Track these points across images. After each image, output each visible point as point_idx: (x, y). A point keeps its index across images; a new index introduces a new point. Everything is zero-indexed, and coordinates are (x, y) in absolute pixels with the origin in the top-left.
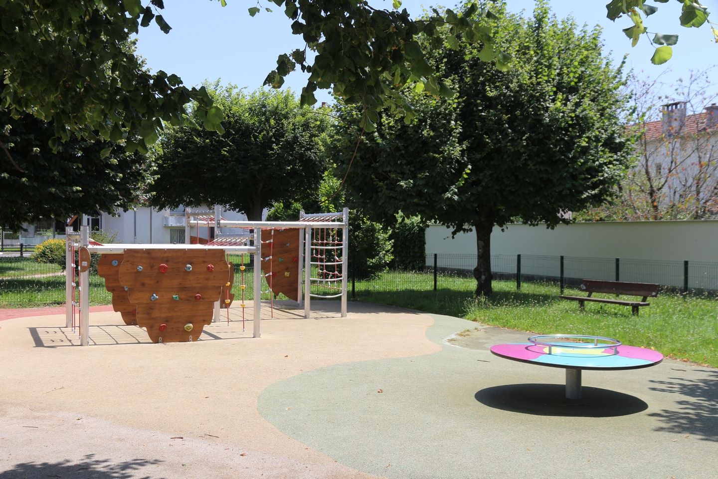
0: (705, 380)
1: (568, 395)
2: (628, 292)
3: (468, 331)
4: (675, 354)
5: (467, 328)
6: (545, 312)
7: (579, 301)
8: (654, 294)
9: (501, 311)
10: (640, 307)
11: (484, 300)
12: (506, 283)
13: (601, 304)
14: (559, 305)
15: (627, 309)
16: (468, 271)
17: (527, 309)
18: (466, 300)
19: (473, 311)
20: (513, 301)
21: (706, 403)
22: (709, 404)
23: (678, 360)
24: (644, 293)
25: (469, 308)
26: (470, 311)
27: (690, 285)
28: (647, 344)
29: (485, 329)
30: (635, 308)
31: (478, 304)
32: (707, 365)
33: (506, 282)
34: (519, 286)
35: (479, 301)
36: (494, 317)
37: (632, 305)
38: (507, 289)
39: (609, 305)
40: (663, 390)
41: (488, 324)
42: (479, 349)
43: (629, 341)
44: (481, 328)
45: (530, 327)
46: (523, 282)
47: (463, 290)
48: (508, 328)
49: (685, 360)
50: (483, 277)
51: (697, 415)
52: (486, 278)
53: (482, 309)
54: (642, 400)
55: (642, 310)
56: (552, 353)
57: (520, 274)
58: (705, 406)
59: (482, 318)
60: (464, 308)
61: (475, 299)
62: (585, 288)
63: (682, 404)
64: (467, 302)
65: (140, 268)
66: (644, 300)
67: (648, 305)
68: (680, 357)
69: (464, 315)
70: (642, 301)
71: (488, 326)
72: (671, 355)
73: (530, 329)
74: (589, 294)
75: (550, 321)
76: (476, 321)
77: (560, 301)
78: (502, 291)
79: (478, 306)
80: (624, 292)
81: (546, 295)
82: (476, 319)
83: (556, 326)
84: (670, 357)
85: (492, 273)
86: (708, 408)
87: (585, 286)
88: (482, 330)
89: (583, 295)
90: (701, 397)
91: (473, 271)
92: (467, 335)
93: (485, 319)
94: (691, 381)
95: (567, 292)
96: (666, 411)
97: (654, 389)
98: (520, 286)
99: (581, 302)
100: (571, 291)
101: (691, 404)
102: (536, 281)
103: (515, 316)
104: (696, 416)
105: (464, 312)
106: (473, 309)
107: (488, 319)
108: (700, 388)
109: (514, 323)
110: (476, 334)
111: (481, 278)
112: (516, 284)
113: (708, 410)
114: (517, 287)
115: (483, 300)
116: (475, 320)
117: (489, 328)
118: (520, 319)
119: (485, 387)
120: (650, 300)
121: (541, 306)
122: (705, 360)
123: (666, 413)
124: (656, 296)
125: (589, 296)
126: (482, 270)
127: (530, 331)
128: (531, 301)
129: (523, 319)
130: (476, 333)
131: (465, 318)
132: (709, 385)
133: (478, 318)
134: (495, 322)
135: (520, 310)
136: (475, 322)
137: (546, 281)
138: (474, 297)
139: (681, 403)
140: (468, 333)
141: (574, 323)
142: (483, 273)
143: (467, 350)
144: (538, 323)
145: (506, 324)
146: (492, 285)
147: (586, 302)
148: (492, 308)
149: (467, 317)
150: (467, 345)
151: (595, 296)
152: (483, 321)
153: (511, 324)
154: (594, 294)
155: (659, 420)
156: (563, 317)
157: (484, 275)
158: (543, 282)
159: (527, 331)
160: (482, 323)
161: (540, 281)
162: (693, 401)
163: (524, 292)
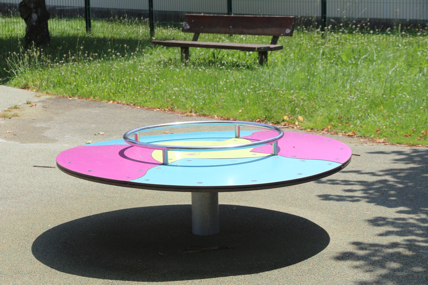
0: (392, 170)
1: (197, 229)
2: (251, 31)
3: (16, 108)
4: (334, 126)
5: (14, 103)
6: (134, 67)
7: (182, 48)
8: (288, 31)
9: (67, 70)
10: (269, 52)
11: (38, 54)
12: (70, 23)
13: (212, 50)
14: (151, 54)
15: (250, 55)
16: (11, 6)
17: (107, 65)
18: (8, 56)
19: (22, 73)
20: (84, 53)
21: (412, 218)
22: (417, 220)
23: (340, 135)
24: (275, 30)
25: (15, 69)
26: (17, 72)
27: (329, 14)
28: (291, 111)
29: (43, 102)
30: (263, 53)
31: (29, 61)
32: (382, 140)
33: (69, 20)
34: (88, 26)
35: (30, 56)
36: (56, 81)
37: (259, 49)
38: (72, 32)
39: (225, 51)
40: (340, 199)
41: (47, 93)
42: (35, 142)
43: (266, 108)
44: (37, 100)
45: (113, 94)
46: (94, 20)
47: (4, 36)
48: (80, 97)
49: (350, 133)
50: (35, 16)
51: (410, 245)
52: (38, 17)
53: (37, 69)
54: (316, 222)
55: (272, 57)
56: (169, 162)
57: (89, 8)
58: (413, 225)
59: (38, 83)
60: (8, 69)
61: (24, 53)
62: (188, 27)
63: (379, 225)
64: (11, 59)
66: (274, 42)
67: (281, 48)
68: (342, 130)
69: (8, 80)
70: (272, 43)
71: (48, 97)
72: (329, 127)
73: (113, 98)
74: (195, 36)
75: (143, 82)
76: (28, 88)
77: (152, 48)
78: (65, 35)
79: (30, 63)
80: (245, 30)
81: (131, 39)
82: (27, 85)
83: (154, 91)
84: (328, 131)
85: (48, 8)
86: (420, 228)
87: (189, 24)
88: (38, 104)
89: (187, 38)
90: (400, 206)
91: (18, 6)
92: (14, 116)
93: (41, 85)
94: (373, 174)
95: (161, 32)
96: (358, 245)
97: (326, 197)
98: (90, 26)
99: (185, 48)
100: (164, 31)
101: (392, 223)
102: (114, 17)
103: (88, 78)
104: (410, 250)
105: (7, 74)
106: (22, 69)
107: (47, 85)
108: (392, 187)
109: (88, 89)
110: (28, 112)
111: (31, 17)
112: (84, 22)
113: (420, 232)
114: (87, 27)
115: (36, 54)
116: (26, 87)
117: (50, 99)
118: (97, 82)
119: (50, 226)
120: (282, 41)
121: (128, 59)
122: (379, 132)
123: (362, 249)
124: (291, 34)
125: (195, 39)
126: (32, 6)
127: (114, 101)
128: (111, 52)
129: (102, 81)
130: (29, 110)
131: (10, 85)
132: (401, 180)
133: (31, 84)
134: (58, 89)
135: (97, 66)
136: (26, 91)
137: (129, 18)
138: (21, 50)
139: (376, 222)
140: (15, 111)
141: (180, 84)
142: (34, 10)
143: (17, 146)
144: (124, 87)
145: (75, 91)
146: (49, 27)
147: (190, 49)
148: (52, 67)
149: (13, 82)
150: (15, 136)
151: (205, 38)
152: (39, 89)
153: (84, 90)
154: (202, 35)
155: (357, 267)
156: (163, 76)
157: (36, 12)
158: (124, 18)
159: (109, 101)
160: (37, 91)
161: (119, 18)
162: (393, 217)
163: (97, 36)
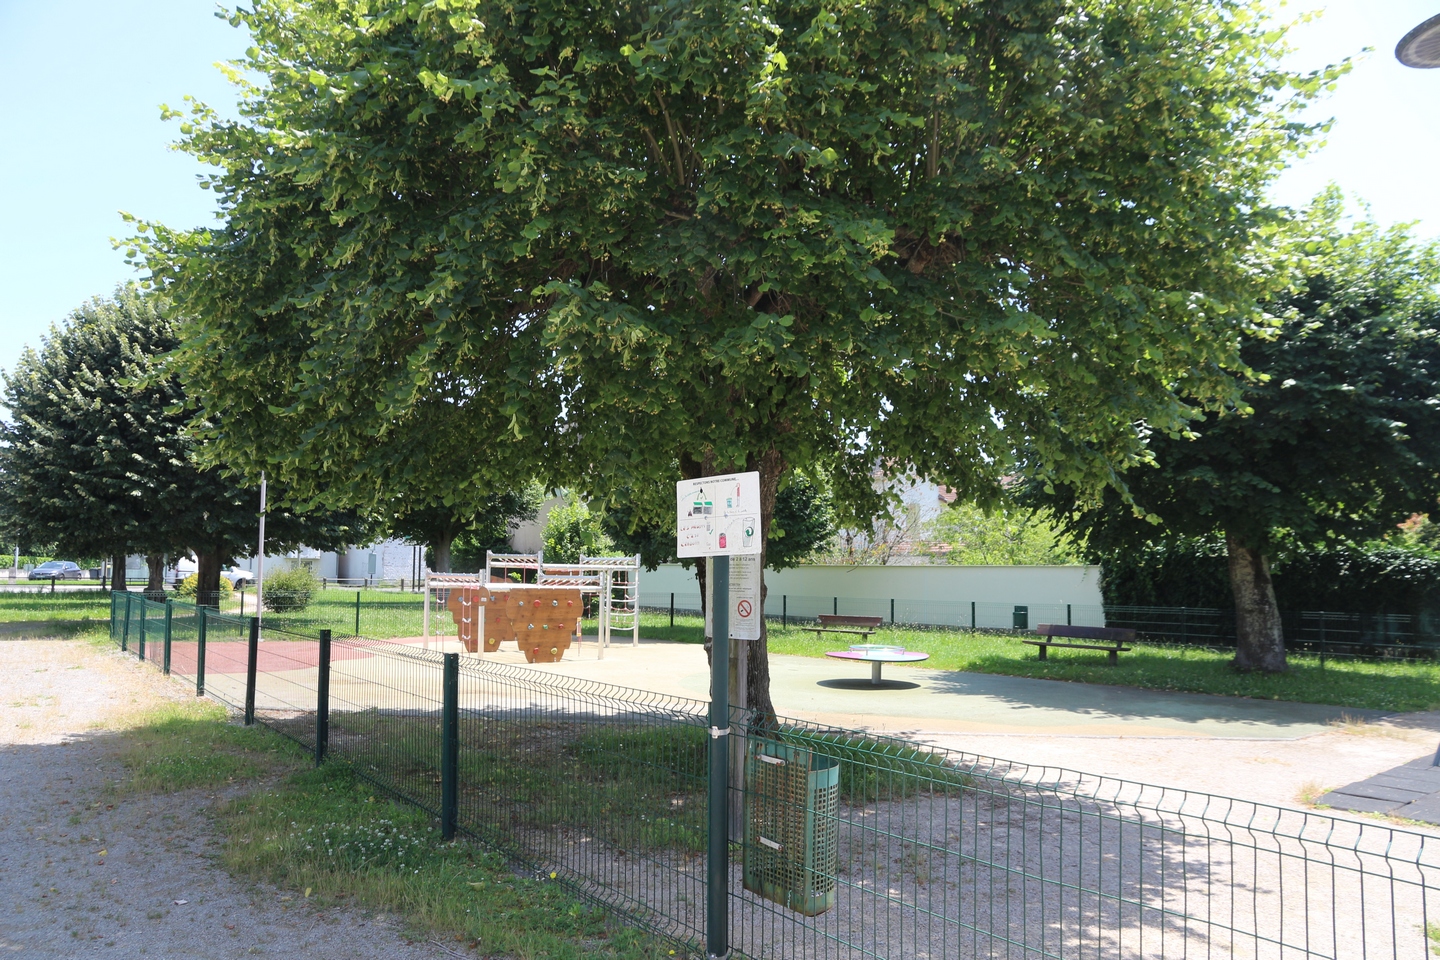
24: (871, 624)
30: (865, 636)
65: (521, 603)
99: (819, 632)
